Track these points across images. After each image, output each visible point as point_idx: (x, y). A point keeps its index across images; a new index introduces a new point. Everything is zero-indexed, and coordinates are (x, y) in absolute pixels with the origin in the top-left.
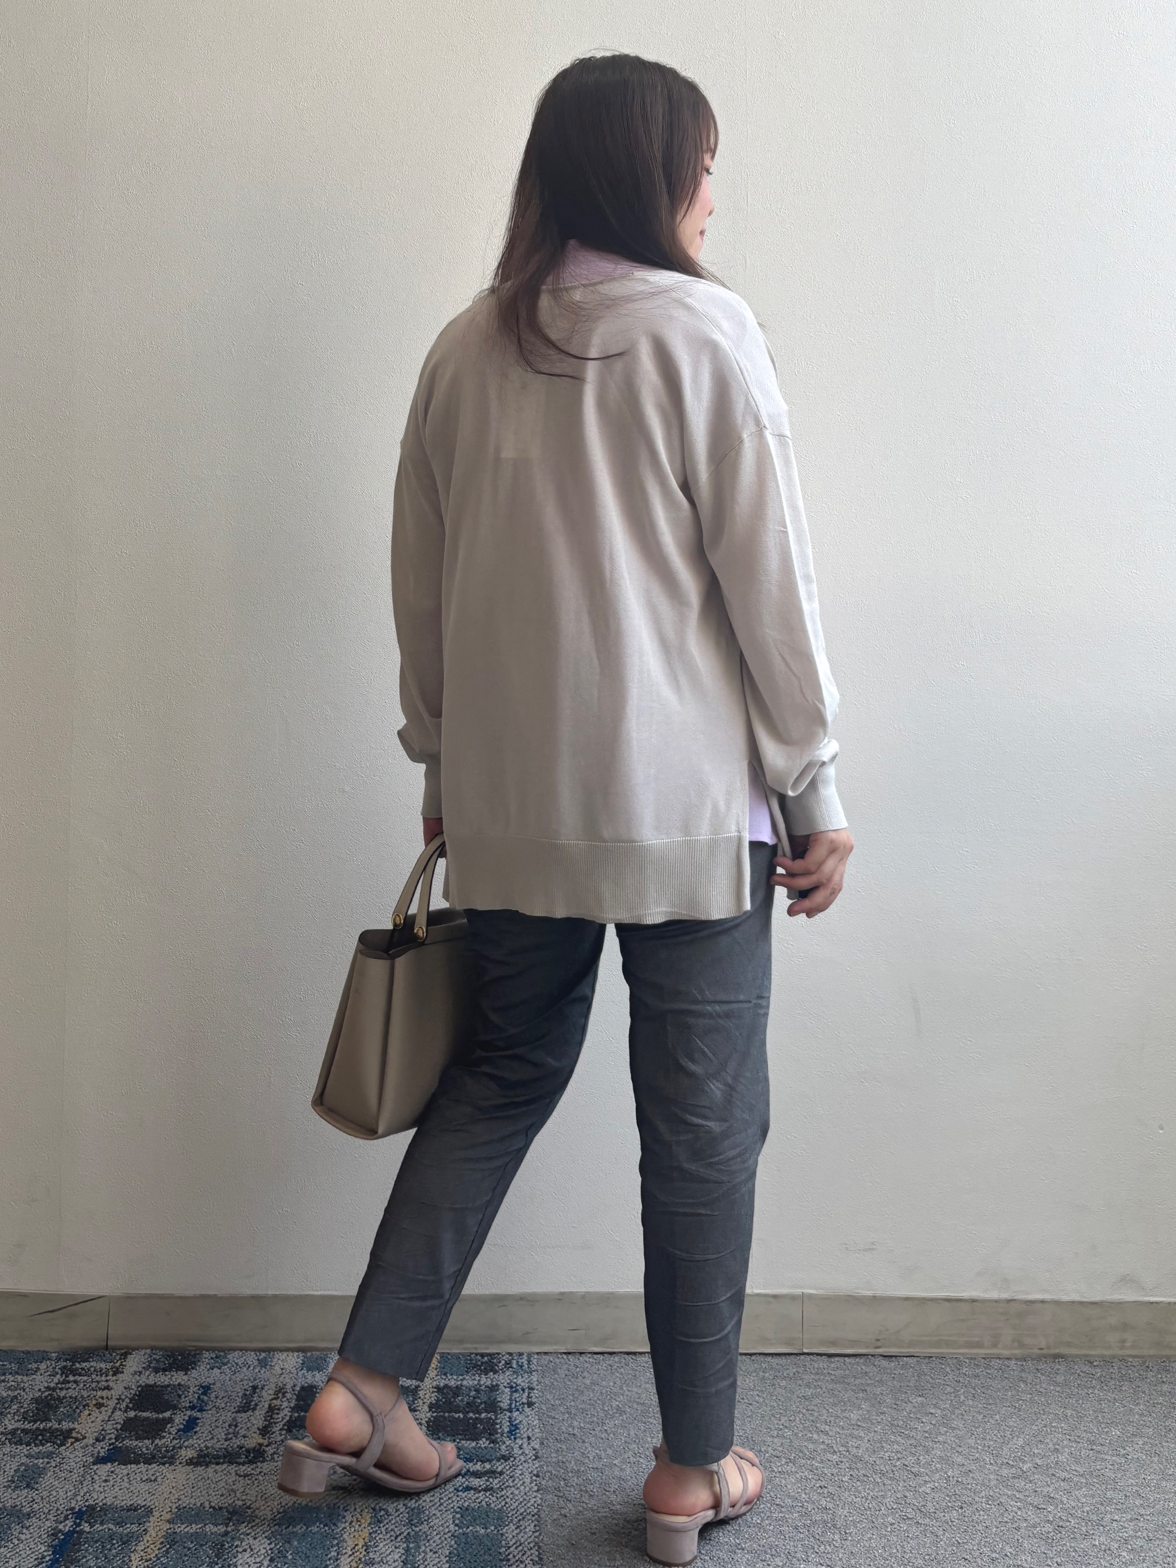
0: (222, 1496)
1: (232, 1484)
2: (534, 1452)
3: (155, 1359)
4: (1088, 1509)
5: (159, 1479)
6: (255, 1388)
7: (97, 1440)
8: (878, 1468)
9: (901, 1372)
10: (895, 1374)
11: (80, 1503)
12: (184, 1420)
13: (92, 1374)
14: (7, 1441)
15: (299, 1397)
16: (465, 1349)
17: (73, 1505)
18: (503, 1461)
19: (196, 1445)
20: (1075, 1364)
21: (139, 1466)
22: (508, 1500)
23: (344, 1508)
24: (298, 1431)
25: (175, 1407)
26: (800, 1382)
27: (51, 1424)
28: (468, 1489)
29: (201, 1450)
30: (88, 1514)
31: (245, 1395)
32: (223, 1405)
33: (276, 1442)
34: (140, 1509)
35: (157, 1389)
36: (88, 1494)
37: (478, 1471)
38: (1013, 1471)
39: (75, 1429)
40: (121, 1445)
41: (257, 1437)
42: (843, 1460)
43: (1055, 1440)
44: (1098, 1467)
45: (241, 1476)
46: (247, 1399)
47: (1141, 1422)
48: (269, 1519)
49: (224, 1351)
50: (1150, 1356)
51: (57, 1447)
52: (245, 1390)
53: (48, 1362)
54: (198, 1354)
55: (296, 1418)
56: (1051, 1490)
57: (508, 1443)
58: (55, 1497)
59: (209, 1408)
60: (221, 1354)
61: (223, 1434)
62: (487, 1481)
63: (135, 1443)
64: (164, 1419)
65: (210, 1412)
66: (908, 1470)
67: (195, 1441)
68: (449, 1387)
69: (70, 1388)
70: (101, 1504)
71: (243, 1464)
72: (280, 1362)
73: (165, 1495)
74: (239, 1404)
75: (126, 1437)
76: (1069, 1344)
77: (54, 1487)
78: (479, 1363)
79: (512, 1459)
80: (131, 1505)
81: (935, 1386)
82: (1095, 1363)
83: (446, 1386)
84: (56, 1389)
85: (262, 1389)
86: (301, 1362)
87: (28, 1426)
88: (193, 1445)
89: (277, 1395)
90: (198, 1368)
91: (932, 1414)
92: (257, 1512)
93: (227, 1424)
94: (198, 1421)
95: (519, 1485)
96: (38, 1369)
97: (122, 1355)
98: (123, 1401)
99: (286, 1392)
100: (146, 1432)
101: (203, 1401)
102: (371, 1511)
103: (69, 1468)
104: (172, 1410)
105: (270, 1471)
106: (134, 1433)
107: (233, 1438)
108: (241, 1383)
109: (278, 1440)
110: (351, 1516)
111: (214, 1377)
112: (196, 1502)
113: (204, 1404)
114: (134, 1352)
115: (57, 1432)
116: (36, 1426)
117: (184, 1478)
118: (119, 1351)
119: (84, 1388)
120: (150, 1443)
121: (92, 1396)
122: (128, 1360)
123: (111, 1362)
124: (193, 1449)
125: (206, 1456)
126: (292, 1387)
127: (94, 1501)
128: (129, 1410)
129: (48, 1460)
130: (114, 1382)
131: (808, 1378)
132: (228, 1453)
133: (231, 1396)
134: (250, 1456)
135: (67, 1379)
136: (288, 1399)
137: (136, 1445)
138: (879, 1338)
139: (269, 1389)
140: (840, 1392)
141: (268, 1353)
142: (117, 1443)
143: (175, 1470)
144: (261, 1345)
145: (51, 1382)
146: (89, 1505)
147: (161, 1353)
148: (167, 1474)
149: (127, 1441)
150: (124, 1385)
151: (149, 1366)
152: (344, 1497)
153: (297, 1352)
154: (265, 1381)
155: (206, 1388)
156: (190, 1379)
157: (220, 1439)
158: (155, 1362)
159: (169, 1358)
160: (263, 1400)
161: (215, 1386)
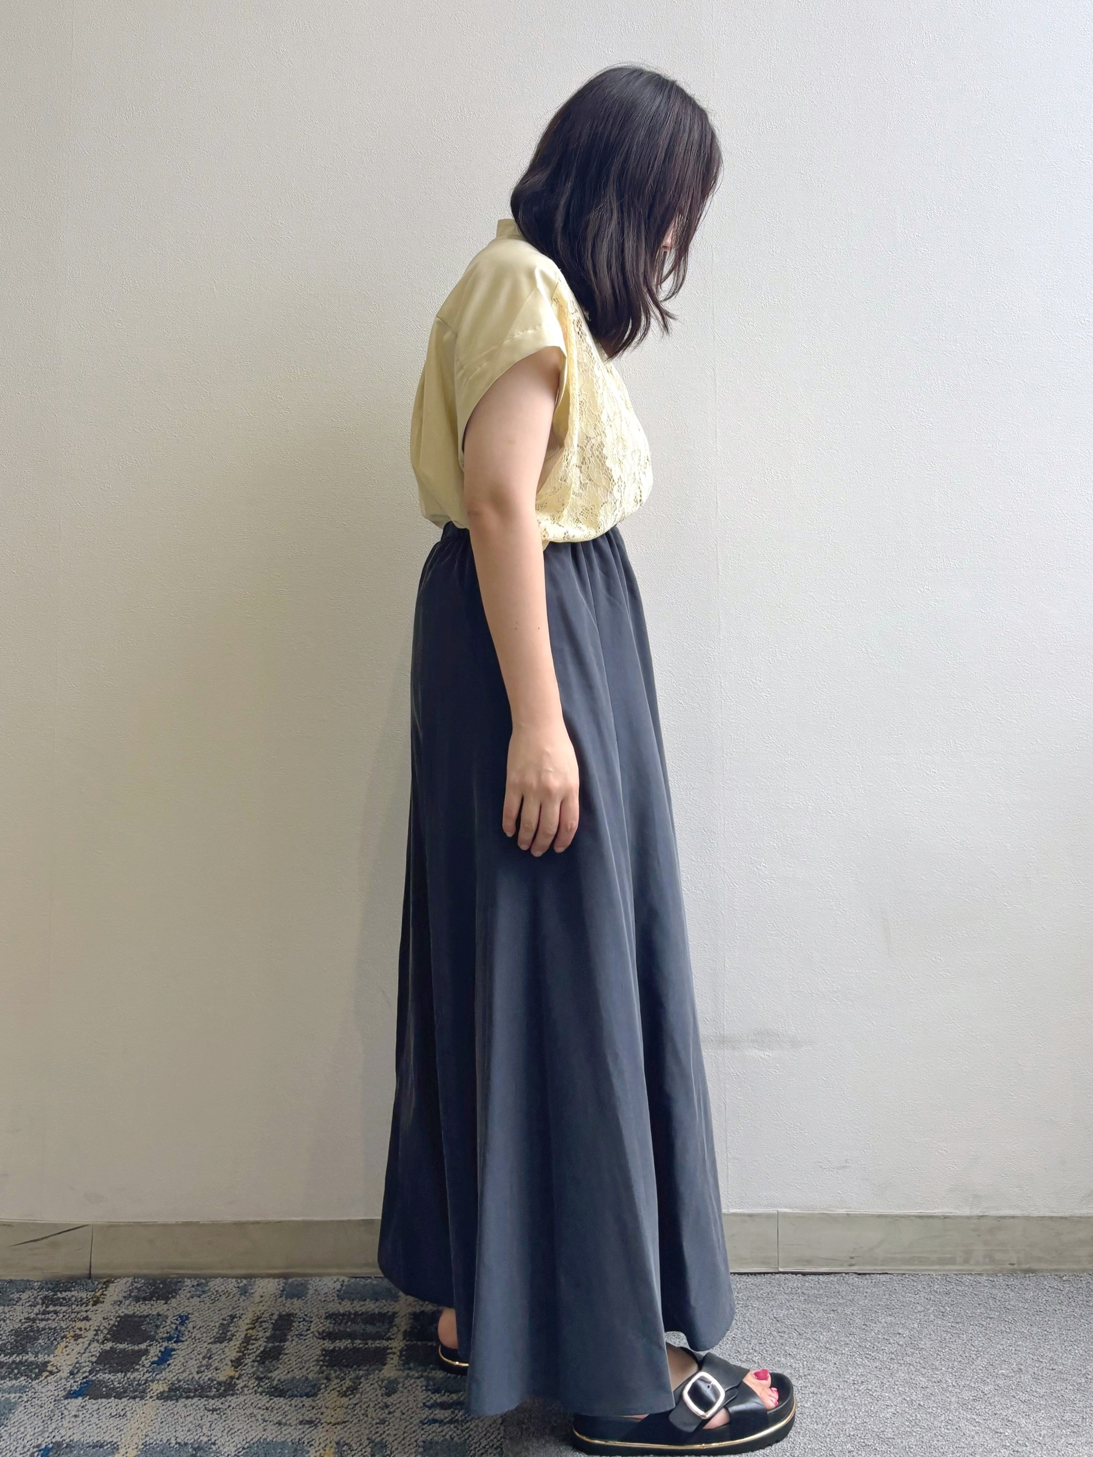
0: (189, 1431)
1: (200, 1418)
3: (136, 1288)
4: (1045, 1432)
5: (128, 1414)
6: (233, 1317)
7: (72, 1373)
9: (874, 1291)
10: (867, 1293)
11: (47, 1440)
12: (159, 1351)
13: (72, 1304)
15: (276, 1326)
17: (39, 1442)
19: (168, 1379)
20: (1045, 1280)
21: (110, 1400)
22: (471, 1433)
23: (308, 1443)
24: (271, 1362)
25: (153, 1339)
26: (774, 1303)
27: (27, 1357)
28: (434, 1421)
29: (173, 1384)
30: (55, 1451)
31: (222, 1324)
32: (199, 1336)
33: (248, 1374)
34: (107, 1445)
35: (136, 1319)
36: (56, 1430)
37: (445, 1402)
38: (974, 1393)
39: (49, 1362)
40: (94, 1378)
41: (230, 1371)
42: (809, 1385)
43: (1018, 1359)
44: (1058, 1388)
45: (210, 1410)
46: (224, 1330)
48: (233, 1454)
49: (205, 1279)
51: (30, 1381)
52: (223, 1319)
53: (29, 1292)
54: (180, 1282)
55: (269, 1348)
56: (1010, 1412)
58: (23, 1433)
59: (185, 1339)
60: (202, 1283)
61: (196, 1366)
62: (453, 1412)
63: (107, 1376)
64: (140, 1351)
65: (186, 1343)
66: (870, 1395)
67: (168, 1374)
69: (48, 1319)
70: (68, 1440)
71: (213, 1398)
72: (260, 1289)
73: (133, 1430)
74: (215, 1334)
75: (100, 1370)
76: (1040, 1260)
77: (23, 1423)
80: (97, 1442)
81: (905, 1304)
82: (1064, 1278)
83: (423, 1312)
84: (36, 1320)
85: (240, 1318)
86: (281, 1289)
87: (3, 1358)
88: (165, 1379)
89: (254, 1324)
90: (178, 1296)
91: (899, 1334)
92: (221, 1448)
93: (201, 1356)
94: (173, 1353)
96: (20, 1299)
97: (104, 1284)
98: (102, 1332)
99: (265, 1321)
100: (121, 1365)
101: (179, 1332)
102: (335, 1446)
103: (39, 1403)
104: (149, 1341)
105: (237, 1405)
106: (109, 1366)
107: (206, 1370)
108: (219, 1312)
109: (250, 1372)
110: (314, 1451)
111: (193, 1306)
112: (162, 1438)
113: (181, 1335)
114: (115, 1281)
115: (33, 1365)
116: (11, 1359)
117: (153, 1413)
118: (101, 1280)
119: (64, 1318)
120: (123, 1376)
121: (70, 1327)
122: (108, 1289)
123: (92, 1291)
124: (165, 1382)
125: (177, 1389)
126: (270, 1315)
127: (62, 1437)
128: (106, 1342)
129: (21, 1395)
130: (94, 1312)
131: (782, 1298)
132: (199, 1386)
133: (209, 1326)
134: (220, 1389)
135: (48, 1309)
136: (264, 1329)
137: (109, 1379)
138: (853, 1255)
139: (246, 1318)
140: (811, 1312)
141: (249, 1280)
142: (90, 1377)
143: (145, 1404)
144: (243, 1272)
145: (31, 1313)
146: (56, 1442)
147: (143, 1281)
148: (137, 1408)
149: (101, 1374)
150: (103, 1316)
151: (130, 1296)
152: (310, 1432)
153: (278, 1278)
154: (244, 1310)
155: (184, 1318)
156: (169, 1309)
157: (193, 1372)
158: (136, 1291)
159: (150, 1287)
160: (240, 1330)
161: (193, 1316)
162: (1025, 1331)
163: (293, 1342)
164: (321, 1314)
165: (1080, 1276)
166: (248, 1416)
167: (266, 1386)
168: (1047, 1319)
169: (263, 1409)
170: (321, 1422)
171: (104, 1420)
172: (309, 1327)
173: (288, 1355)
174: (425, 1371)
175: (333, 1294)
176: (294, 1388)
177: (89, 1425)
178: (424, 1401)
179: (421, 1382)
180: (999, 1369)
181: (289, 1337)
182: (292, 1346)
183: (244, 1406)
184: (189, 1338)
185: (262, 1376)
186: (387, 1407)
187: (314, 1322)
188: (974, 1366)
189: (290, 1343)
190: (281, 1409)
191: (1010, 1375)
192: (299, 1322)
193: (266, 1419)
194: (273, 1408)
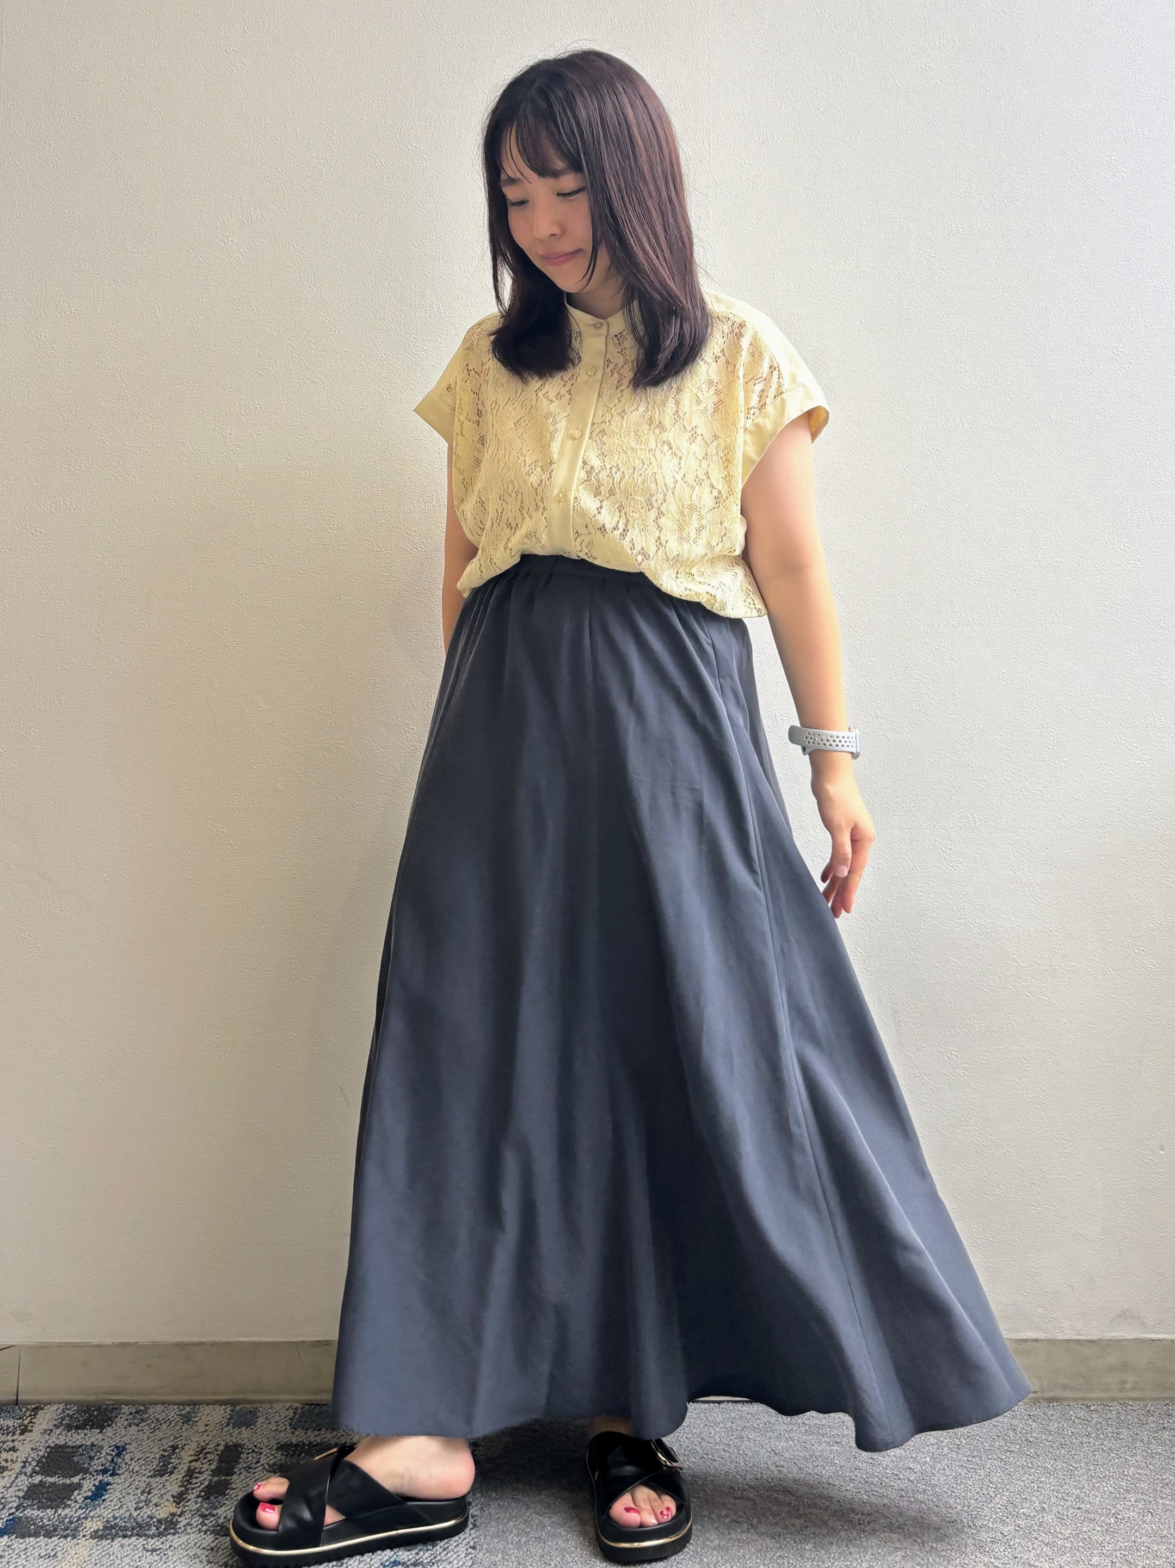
1: (138, 1560)
3: (68, 1415)
5: (59, 1554)
6: (174, 1448)
12: (93, 1486)
15: (223, 1458)
19: (104, 1516)
20: (1070, 1409)
21: (38, 1540)
24: (216, 1498)
25: (86, 1471)
28: (396, 1564)
29: (108, 1521)
31: (163, 1456)
32: (139, 1469)
33: (191, 1511)
35: (68, 1450)
40: (22, 1515)
41: (171, 1508)
43: (1041, 1498)
44: (1084, 1529)
45: (149, 1551)
46: (164, 1461)
47: (1137, 1476)
49: (144, 1405)
50: (1152, 1399)
52: (163, 1450)
54: (116, 1409)
55: (215, 1482)
59: (122, 1472)
60: (140, 1411)
61: (134, 1502)
62: (417, 1554)
63: (36, 1513)
64: (71, 1485)
65: (123, 1476)
67: (102, 1511)
71: (152, 1537)
72: (205, 1417)
74: (154, 1467)
76: (1065, 1387)
82: (1092, 1408)
85: (183, 1449)
86: (228, 1417)
88: (99, 1516)
89: (198, 1456)
90: (114, 1425)
93: (139, 1491)
94: (108, 1487)
95: (451, 1559)
97: (32, 1410)
98: (30, 1464)
99: (210, 1453)
100: (51, 1500)
101: (116, 1464)
104: (81, 1474)
105: (180, 1545)
106: (37, 1501)
107: (145, 1507)
108: (160, 1442)
109: (193, 1509)
111: (131, 1435)
113: (117, 1467)
114: (46, 1408)
117: (86, 1553)
118: (29, 1407)
120: (53, 1512)
122: (38, 1416)
123: (20, 1419)
124: (100, 1520)
125: (112, 1527)
126: (215, 1446)
128: (34, 1474)
130: (21, 1442)
132: (137, 1524)
133: (147, 1458)
134: (160, 1527)
136: (209, 1461)
137: (38, 1516)
139: (189, 1449)
140: (812, 1445)
141: (192, 1407)
142: (17, 1513)
143: (77, 1544)
144: (184, 1398)
147: (75, 1408)
148: (69, 1548)
149: (29, 1510)
150: (32, 1446)
151: (61, 1424)
153: (225, 1405)
154: (186, 1440)
155: (121, 1449)
156: (105, 1439)
157: (130, 1508)
158: (67, 1419)
159: (83, 1414)
160: (182, 1462)
161: (131, 1447)
162: (1049, 1466)
163: (242, 1476)
164: (271, 1445)
165: (1110, 1405)
166: (191, 1557)
168: (1073, 1452)
169: (208, 1550)
171: (32, 1560)
172: (259, 1458)
173: (235, 1490)
175: (286, 1423)
177: (15, 1567)
180: (1020, 1507)
181: (236, 1470)
182: (240, 1480)
183: (186, 1546)
184: (126, 1470)
185: (207, 1513)
187: (264, 1453)
188: (992, 1505)
189: (237, 1477)
191: (1032, 1514)
192: (248, 1454)
193: (211, 1561)
194: (218, 1549)
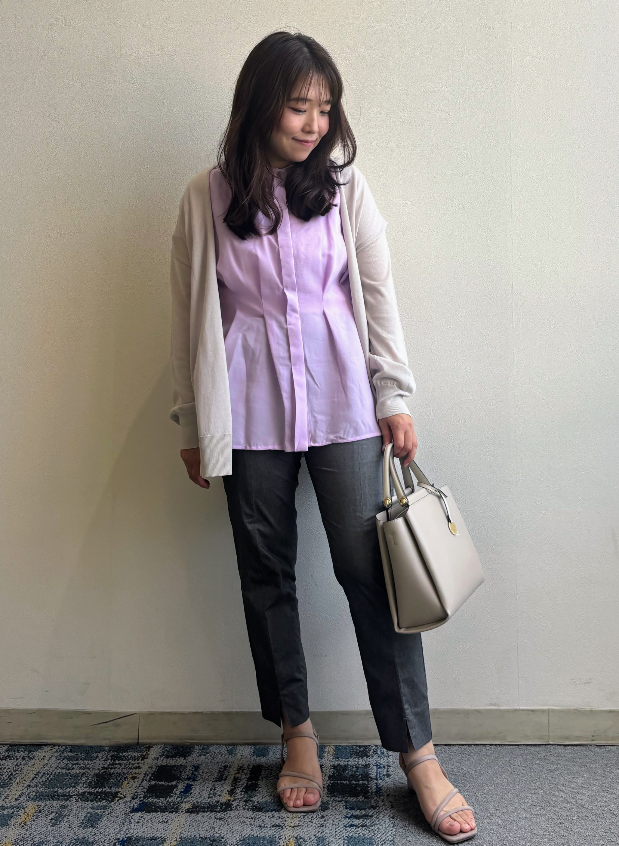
0: (207, 831)
1: (212, 824)
2: (390, 804)
3: (166, 750)
5: (169, 821)
6: (225, 767)
7: (133, 798)
8: (594, 812)
9: (607, 755)
10: (604, 756)
11: (123, 836)
12: (184, 786)
13: (129, 759)
14: (79, 799)
15: (252, 772)
16: (350, 743)
17: (119, 837)
18: (372, 809)
19: (191, 801)
21: (158, 813)
22: (375, 832)
23: (278, 837)
24: (251, 792)
25: (178, 779)
26: (548, 761)
27: (105, 789)
29: (194, 804)
30: (128, 842)
31: (220, 771)
32: (207, 777)
34: (159, 839)
35: (168, 768)
36: (127, 830)
37: (358, 815)
39: (119, 792)
40: (147, 801)
41: (227, 797)
42: (574, 807)
45: (218, 819)
46: (221, 774)
48: (235, 844)
49: (207, 745)
51: (109, 803)
52: (220, 768)
53: (103, 752)
54: (192, 747)
55: (250, 784)
57: (375, 798)
58: (108, 832)
59: (199, 779)
60: (205, 748)
61: (207, 794)
62: (363, 821)
64: (172, 786)
65: (199, 781)
66: (612, 813)
67: (190, 799)
68: (341, 766)
69: (116, 768)
70: (134, 836)
71: (219, 812)
72: (240, 751)
73: (173, 830)
74: (216, 776)
75: (150, 796)
77: (107, 826)
78: (358, 751)
79: (378, 808)
80: (153, 837)
83: (339, 765)
84: (108, 768)
85: (230, 767)
86: (253, 751)
87: (91, 790)
88: (189, 801)
89: (239, 771)
90: (192, 755)
92: (227, 840)
93: (209, 789)
94: (192, 787)
95: (382, 823)
96: (97, 756)
97: (147, 748)
98: (148, 775)
100: (161, 794)
101: (195, 775)
102: (295, 839)
103: (116, 815)
104: (176, 781)
105: (235, 816)
106: (154, 794)
107: (213, 797)
108: (217, 764)
109: (239, 798)
110: (283, 842)
111: (201, 761)
112: (191, 835)
113: (196, 777)
114: (154, 747)
115: (109, 794)
116: (96, 790)
117: (184, 820)
118: (145, 746)
119: (125, 767)
120: (164, 800)
121: (129, 772)
122: (150, 751)
123: (140, 752)
124: (189, 803)
125: (197, 807)
126: (247, 766)
127: (131, 834)
128: (151, 780)
129: (104, 810)
130: (142, 764)
131: (552, 759)
132: (210, 805)
133: (211, 772)
134: (223, 807)
135: (115, 762)
136: (245, 774)
137: (156, 801)
138: (594, 735)
139: (234, 768)
141: (233, 746)
142: (144, 800)
143: (179, 816)
144: (229, 742)
145: (105, 764)
146: (128, 836)
147: (170, 747)
148: (174, 818)
149: (151, 799)
150: (149, 766)
151: (163, 755)
152: (279, 831)
153: (251, 745)
154: (232, 763)
155: (197, 767)
156: (187, 762)
157: (206, 797)
158: (166, 752)
159: (174, 750)
160: (231, 774)
161: (202, 766)
166: (241, 822)
167: (250, 806)
169: (250, 818)
170: (286, 825)
172: (272, 772)
173: (261, 789)
174: (344, 797)
176: (267, 806)
177: (147, 827)
178: (345, 814)
179: (342, 804)
181: (260, 778)
183: (238, 816)
184: (201, 778)
185: (248, 799)
186: (323, 817)
187: (274, 770)
189: (262, 782)
190: (260, 818)
192: (265, 770)
193: (252, 824)
194: (255, 818)
